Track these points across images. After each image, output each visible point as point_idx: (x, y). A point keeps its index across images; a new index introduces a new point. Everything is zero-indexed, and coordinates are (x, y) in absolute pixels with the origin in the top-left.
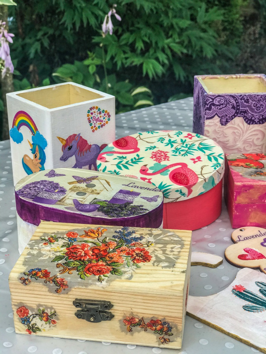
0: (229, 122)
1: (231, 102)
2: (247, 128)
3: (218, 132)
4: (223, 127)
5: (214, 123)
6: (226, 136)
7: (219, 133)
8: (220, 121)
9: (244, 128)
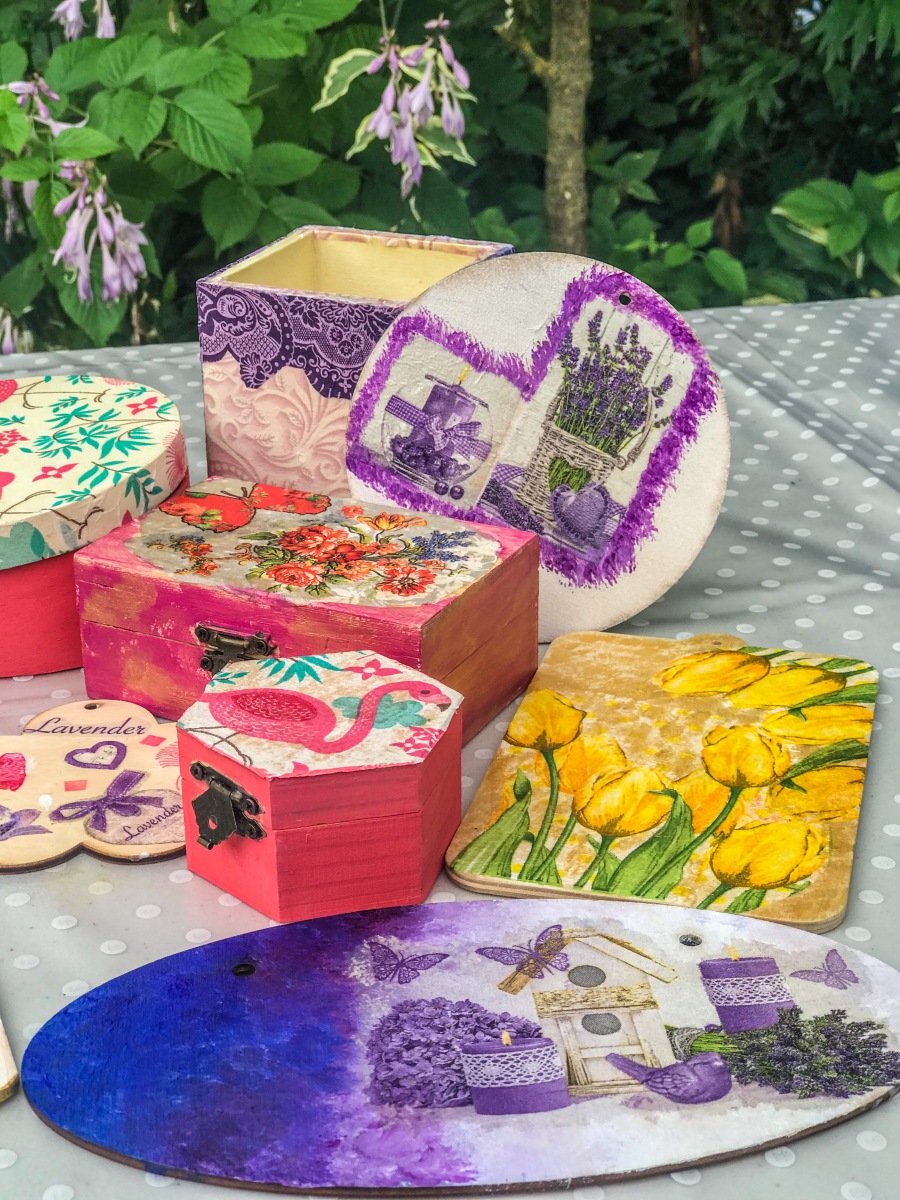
0: (267, 378)
1: (266, 317)
2: (319, 406)
3: (240, 405)
4: (251, 393)
5: (225, 377)
6: (263, 422)
7: (242, 409)
8: (242, 373)
9: (311, 404)
